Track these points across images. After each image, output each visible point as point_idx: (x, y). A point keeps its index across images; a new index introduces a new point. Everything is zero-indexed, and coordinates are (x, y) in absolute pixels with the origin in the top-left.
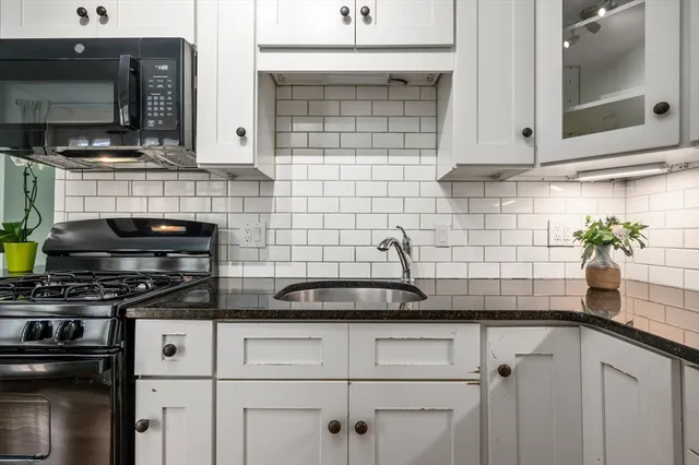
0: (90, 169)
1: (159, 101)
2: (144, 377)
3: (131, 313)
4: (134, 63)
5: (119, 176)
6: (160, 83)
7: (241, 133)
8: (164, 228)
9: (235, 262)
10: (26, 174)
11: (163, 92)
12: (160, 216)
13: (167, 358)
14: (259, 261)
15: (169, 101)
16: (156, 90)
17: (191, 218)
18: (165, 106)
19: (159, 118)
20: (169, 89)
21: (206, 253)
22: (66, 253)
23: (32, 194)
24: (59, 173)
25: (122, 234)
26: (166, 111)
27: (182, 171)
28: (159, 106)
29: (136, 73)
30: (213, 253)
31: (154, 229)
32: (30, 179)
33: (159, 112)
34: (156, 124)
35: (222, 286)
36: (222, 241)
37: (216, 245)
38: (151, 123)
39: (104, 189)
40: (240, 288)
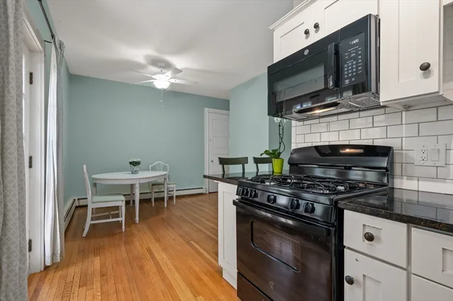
0: (308, 118)
1: (352, 65)
2: (349, 248)
3: (341, 205)
4: (337, 47)
5: (322, 120)
6: (353, 53)
7: (425, 68)
8: (348, 150)
9: (410, 177)
10: (280, 126)
11: (355, 59)
12: (347, 143)
13: (367, 242)
14: (436, 178)
15: (360, 63)
16: (350, 58)
17: (369, 143)
18: (357, 68)
19: (353, 77)
20: (360, 55)
21: (384, 168)
22: (297, 165)
23: (282, 135)
24: (294, 123)
25: (322, 154)
26: (357, 70)
27: (363, 110)
28: (352, 68)
29: (337, 53)
30: (389, 169)
31: (342, 151)
32: (281, 127)
33: (352, 73)
34: (351, 81)
35: (397, 195)
36: (397, 159)
37: (391, 163)
38: (347, 82)
39: (314, 129)
40: (416, 199)
